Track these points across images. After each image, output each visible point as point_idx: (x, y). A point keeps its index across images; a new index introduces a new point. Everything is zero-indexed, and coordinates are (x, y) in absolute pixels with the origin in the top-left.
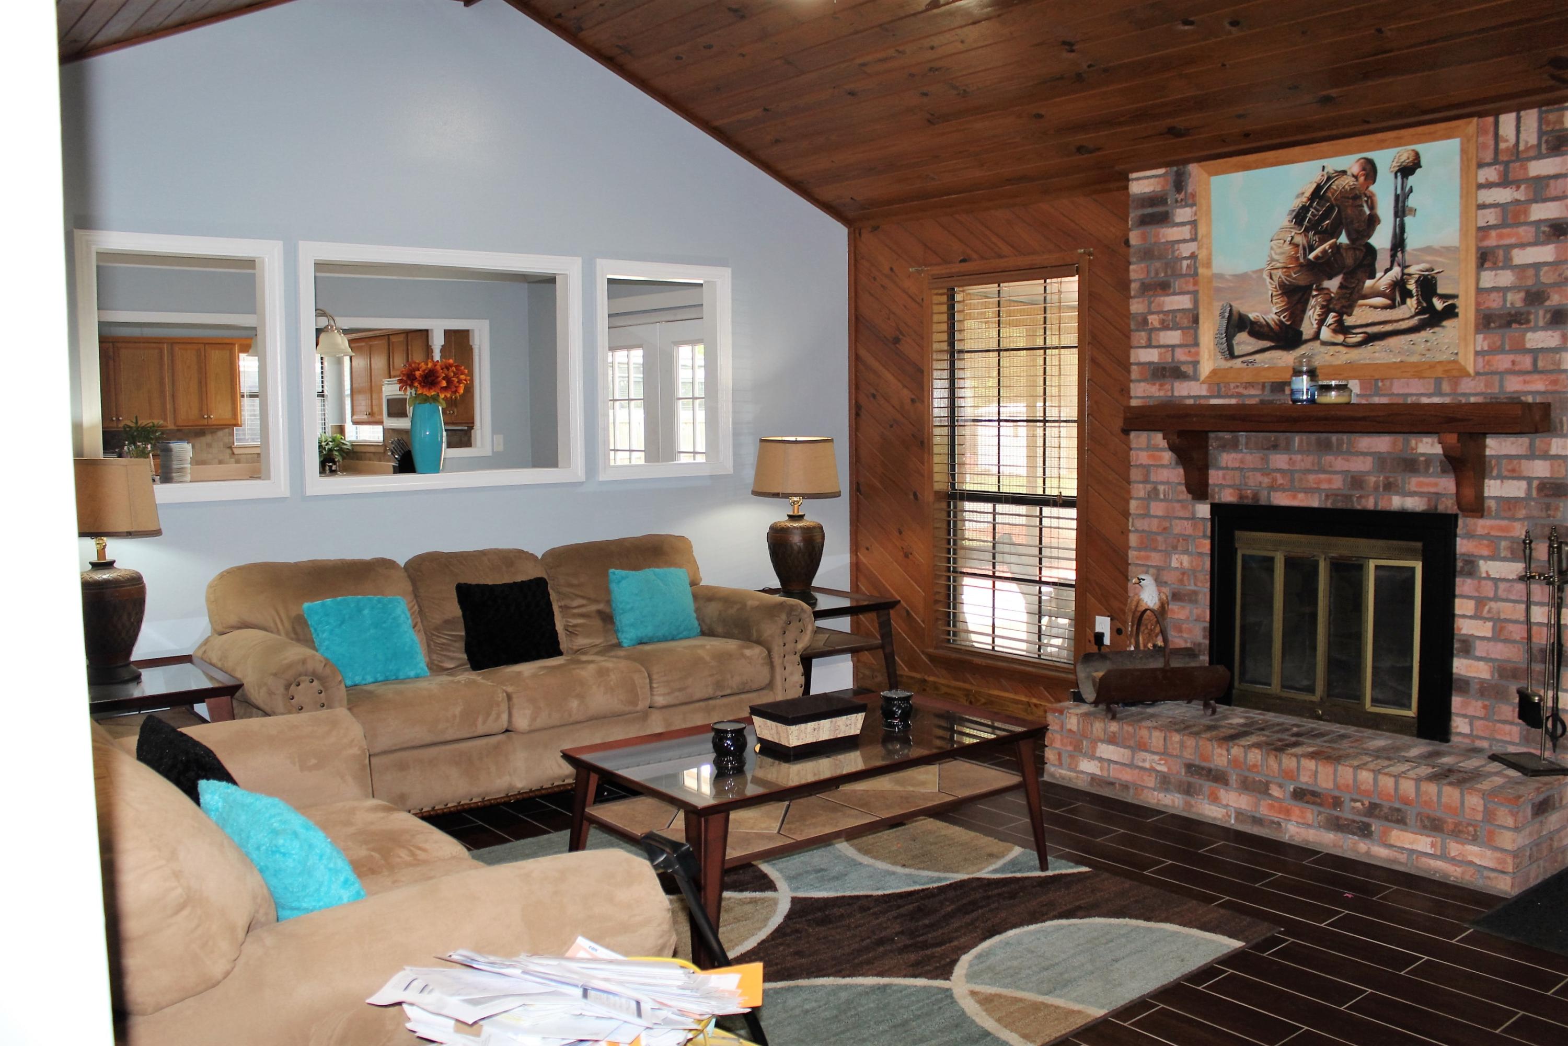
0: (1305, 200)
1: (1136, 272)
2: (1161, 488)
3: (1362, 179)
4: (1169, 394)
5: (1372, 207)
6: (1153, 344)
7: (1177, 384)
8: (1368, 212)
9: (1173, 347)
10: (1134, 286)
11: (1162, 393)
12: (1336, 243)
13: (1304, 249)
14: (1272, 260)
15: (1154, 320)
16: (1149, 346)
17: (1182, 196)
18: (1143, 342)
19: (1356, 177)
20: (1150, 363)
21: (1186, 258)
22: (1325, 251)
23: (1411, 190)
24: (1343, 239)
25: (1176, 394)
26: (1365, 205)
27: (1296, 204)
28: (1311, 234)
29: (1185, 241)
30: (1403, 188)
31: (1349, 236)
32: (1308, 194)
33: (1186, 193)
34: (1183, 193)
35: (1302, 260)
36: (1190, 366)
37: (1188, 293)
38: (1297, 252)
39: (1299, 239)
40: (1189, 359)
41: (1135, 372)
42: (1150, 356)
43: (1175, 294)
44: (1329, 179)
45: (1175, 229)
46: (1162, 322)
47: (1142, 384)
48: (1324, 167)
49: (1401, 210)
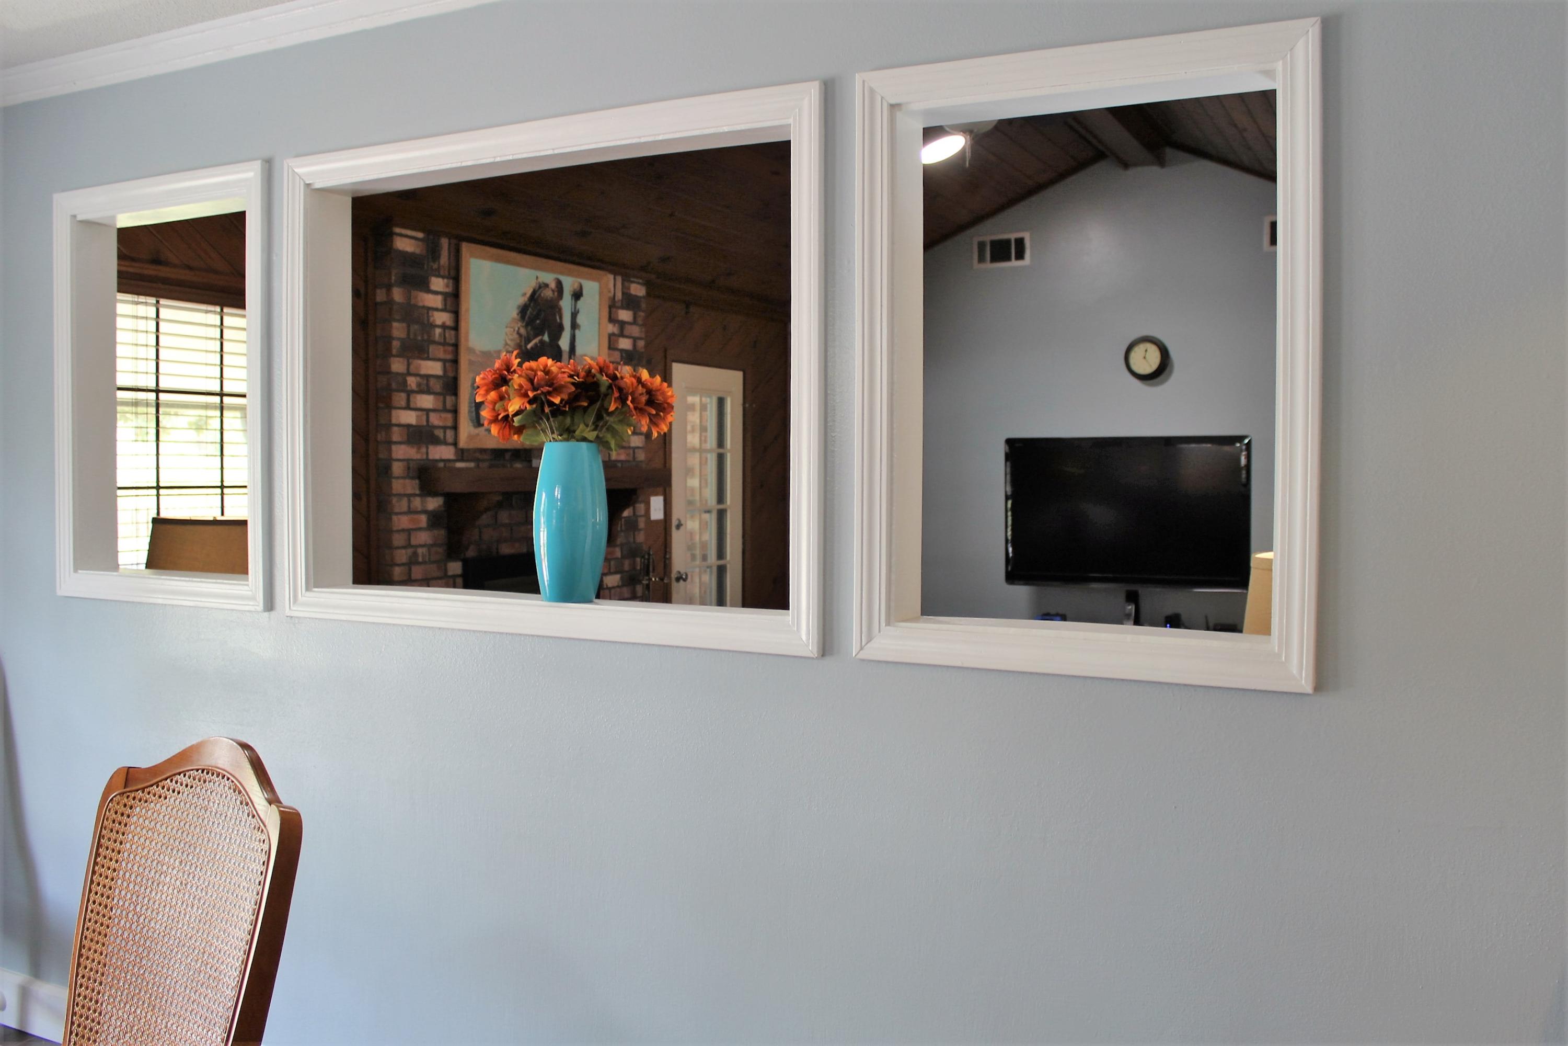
0: (526, 299)
1: (398, 330)
2: (420, 551)
3: (556, 294)
4: (425, 457)
5: (561, 318)
6: (412, 405)
7: (431, 448)
8: (558, 320)
9: (427, 411)
10: (396, 344)
11: (419, 457)
12: (542, 339)
13: (525, 338)
14: (506, 344)
15: (412, 382)
16: (408, 407)
17: (435, 266)
18: (403, 404)
19: (553, 291)
20: (408, 426)
21: (438, 326)
22: (536, 345)
23: (578, 312)
24: (546, 338)
25: (431, 457)
26: (557, 314)
27: (522, 300)
28: (529, 328)
29: (437, 310)
30: (575, 308)
31: (549, 336)
32: (528, 295)
33: (439, 262)
34: (437, 263)
35: (523, 348)
36: (442, 431)
37: (439, 360)
38: (521, 341)
39: (523, 331)
40: (441, 424)
41: (396, 434)
42: (409, 418)
43: (428, 359)
44: (540, 287)
45: (430, 296)
46: (419, 385)
47: (403, 447)
48: (537, 278)
49: (574, 326)
